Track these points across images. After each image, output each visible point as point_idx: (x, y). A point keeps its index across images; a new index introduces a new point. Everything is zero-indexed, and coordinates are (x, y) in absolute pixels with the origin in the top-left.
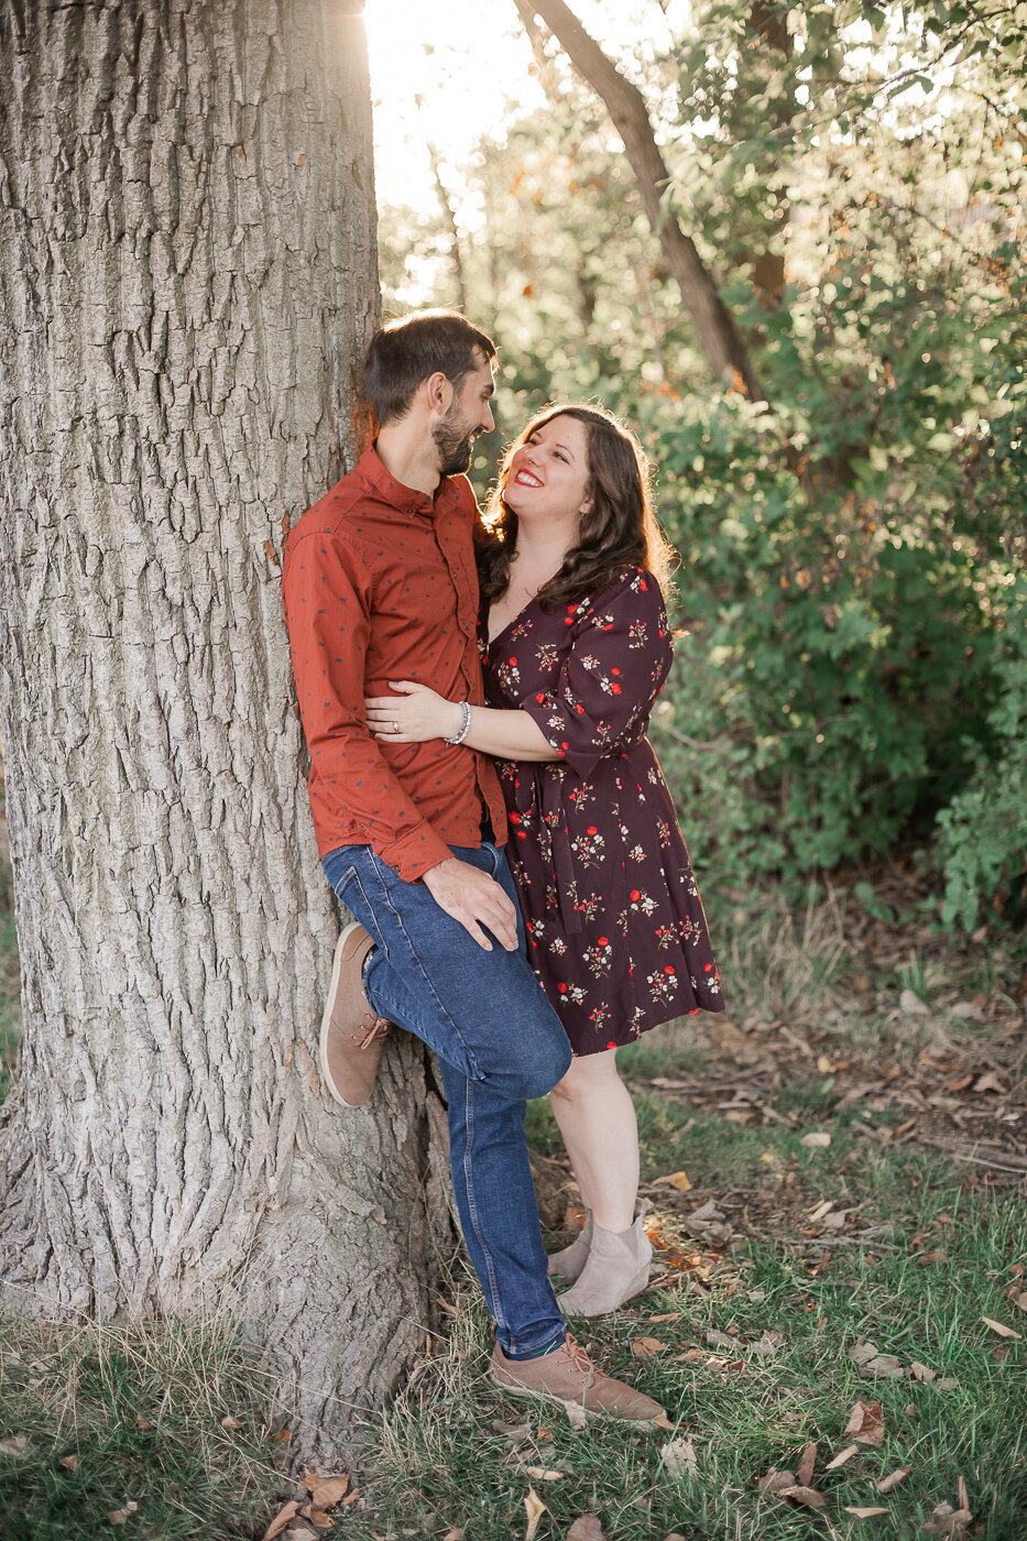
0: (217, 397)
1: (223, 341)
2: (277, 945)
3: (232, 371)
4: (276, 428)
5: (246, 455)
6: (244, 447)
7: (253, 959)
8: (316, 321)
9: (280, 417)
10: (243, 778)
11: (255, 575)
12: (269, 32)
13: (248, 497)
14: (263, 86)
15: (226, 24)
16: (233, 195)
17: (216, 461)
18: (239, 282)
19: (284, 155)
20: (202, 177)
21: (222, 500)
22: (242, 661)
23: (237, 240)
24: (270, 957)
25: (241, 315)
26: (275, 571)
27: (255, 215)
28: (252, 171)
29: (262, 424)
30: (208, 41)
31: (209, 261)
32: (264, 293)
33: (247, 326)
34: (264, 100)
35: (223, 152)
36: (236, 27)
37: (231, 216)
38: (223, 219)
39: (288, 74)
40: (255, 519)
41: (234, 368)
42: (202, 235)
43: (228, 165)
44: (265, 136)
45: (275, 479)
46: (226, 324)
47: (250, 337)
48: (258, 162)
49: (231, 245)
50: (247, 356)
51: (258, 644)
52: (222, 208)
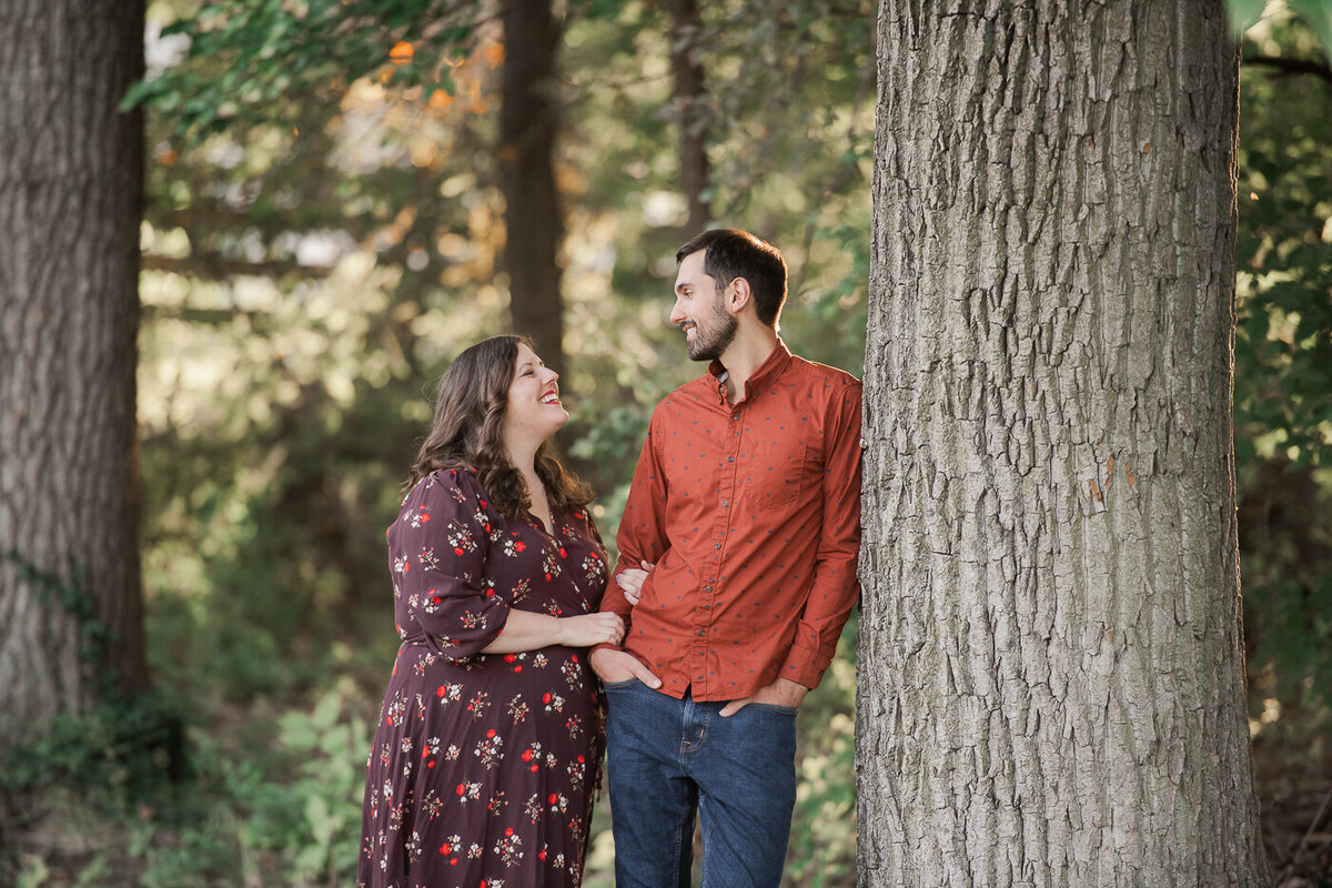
0: (1055, 350)
1: (1064, 302)
2: (1081, 855)
3: (1070, 328)
4: (1107, 381)
5: (1077, 402)
6: (1076, 396)
7: (1057, 866)
8: (1152, 289)
9: (1111, 371)
10: (1058, 692)
11: (1080, 509)
12: (1123, 39)
13: (1077, 439)
14: (1114, 86)
15: (1085, 33)
16: (1081, 177)
17: (1051, 405)
18: (1081, 252)
19: (1130, 145)
20: (1054, 162)
21: (1054, 441)
22: (1064, 584)
23: (1082, 216)
24: (1072, 865)
25: (1081, 281)
26: (1099, 507)
27: (1100, 196)
28: (1099, 157)
29: (1095, 375)
30: (1068, 48)
31: (1056, 233)
32: (1104, 262)
33: (1086, 290)
34: (1114, 96)
35: (1074, 141)
36: (1093, 35)
37: (1078, 196)
38: (1070, 197)
39: (1138, 75)
40: (1082, 459)
41: (1073, 326)
42: (1051, 211)
43: (1078, 151)
44: (1114, 127)
45: (1103, 425)
46: (1067, 287)
47: (1088, 301)
48: (1105, 149)
49: (1076, 220)
50: (1085, 316)
51: (1078, 571)
52: (1070, 189)
